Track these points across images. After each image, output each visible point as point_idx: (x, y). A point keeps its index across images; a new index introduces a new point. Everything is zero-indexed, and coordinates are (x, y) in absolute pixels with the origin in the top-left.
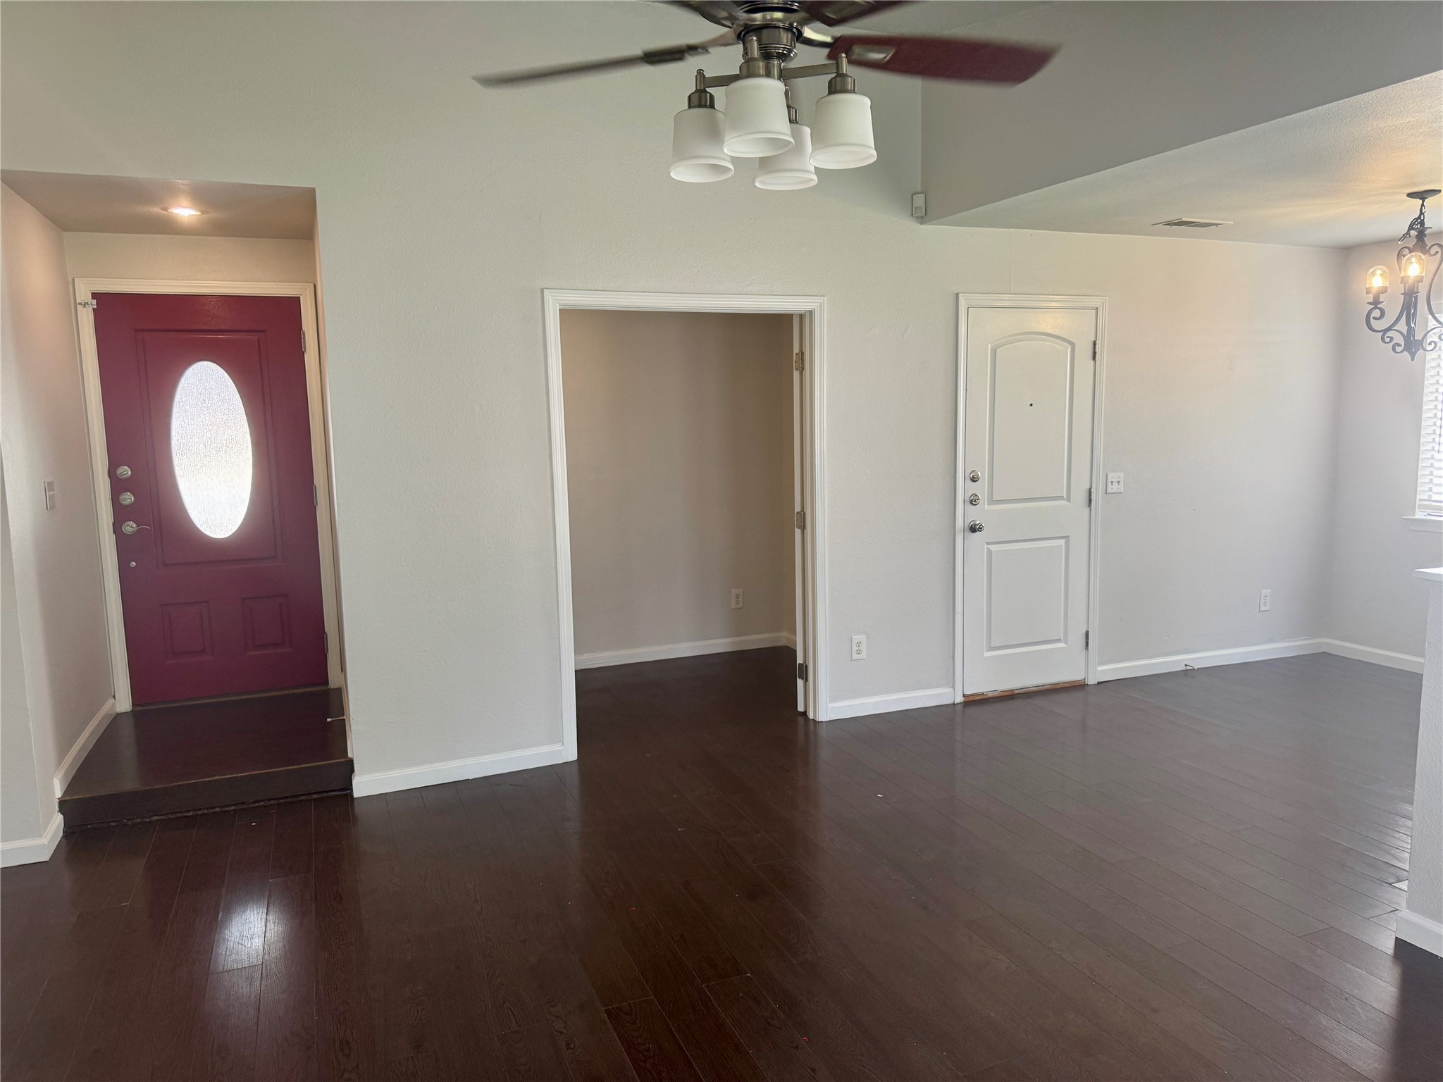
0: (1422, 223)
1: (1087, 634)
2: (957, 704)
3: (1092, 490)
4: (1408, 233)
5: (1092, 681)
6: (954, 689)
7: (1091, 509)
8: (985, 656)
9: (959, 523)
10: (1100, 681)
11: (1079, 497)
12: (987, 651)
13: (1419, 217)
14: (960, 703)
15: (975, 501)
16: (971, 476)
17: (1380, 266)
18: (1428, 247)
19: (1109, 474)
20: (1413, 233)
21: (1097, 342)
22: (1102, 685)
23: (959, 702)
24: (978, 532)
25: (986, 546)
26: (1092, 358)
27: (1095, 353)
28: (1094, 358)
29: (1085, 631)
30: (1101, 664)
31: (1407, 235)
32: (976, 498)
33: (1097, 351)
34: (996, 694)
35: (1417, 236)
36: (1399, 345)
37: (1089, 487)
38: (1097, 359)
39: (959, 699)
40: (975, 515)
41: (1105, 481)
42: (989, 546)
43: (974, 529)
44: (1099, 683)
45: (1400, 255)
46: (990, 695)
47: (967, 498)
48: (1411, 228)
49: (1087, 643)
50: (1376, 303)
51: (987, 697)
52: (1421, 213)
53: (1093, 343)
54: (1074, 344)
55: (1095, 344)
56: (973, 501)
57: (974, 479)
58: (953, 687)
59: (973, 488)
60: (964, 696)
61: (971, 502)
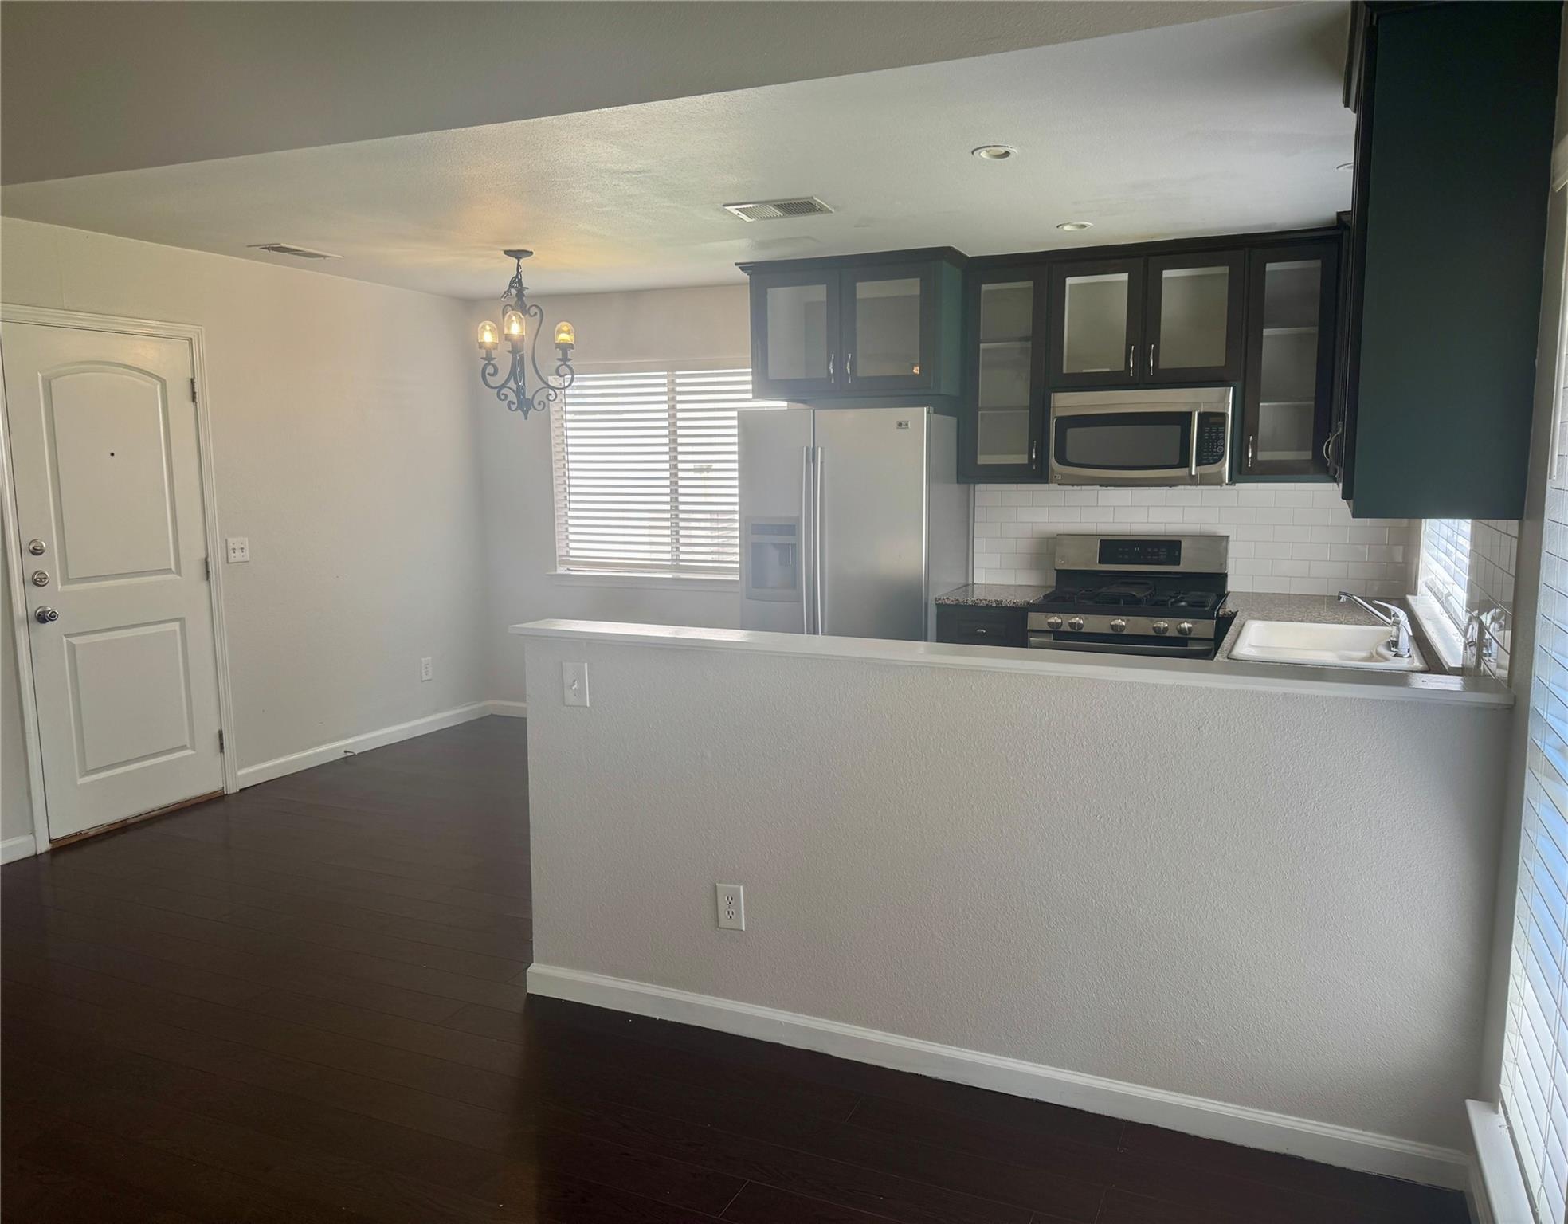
0: (520, 282)
1: (221, 734)
2: (41, 854)
3: (209, 560)
4: (509, 291)
5: (232, 789)
6: (34, 835)
7: (210, 582)
8: (79, 783)
9: (19, 610)
10: (242, 787)
11: (194, 570)
12: (83, 776)
13: (517, 275)
14: (47, 852)
15: (41, 581)
16: (31, 547)
17: (491, 323)
18: (527, 308)
19: (229, 540)
20: (514, 292)
21: (195, 380)
22: (246, 791)
23: (43, 851)
24: (50, 622)
25: (65, 639)
26: (191, 399)
27: (194, 393)
28: (194, 399)
29: (217, 730)
30: (241, 767)
31: (508, 292)
32: (43, 576)
33: (196, 390)
34: (100, 830)
35: (517, 295)
36: (514, 403)
37: (204, 556)
38: (197, 400)
39: (44, 846)
40: (42, 599)
41: (225, 549)
42: (70, 639)
43: (42, 618)
44: (241, 790)
45: (504, 312)
46: (92, 833)
47: (28, 577)
48: (511, 286)
49: (222, 745)
50: (489, 358)
51: (87, 836)
52: (518, 272)
53: (190, 382)
54: (164, 380)
55: (192, 382)
56: (39, 581)
57: (36, 552)
58: (33, 833)
59: (35, 564)
60: (51, 841)
61: (35, 583)
